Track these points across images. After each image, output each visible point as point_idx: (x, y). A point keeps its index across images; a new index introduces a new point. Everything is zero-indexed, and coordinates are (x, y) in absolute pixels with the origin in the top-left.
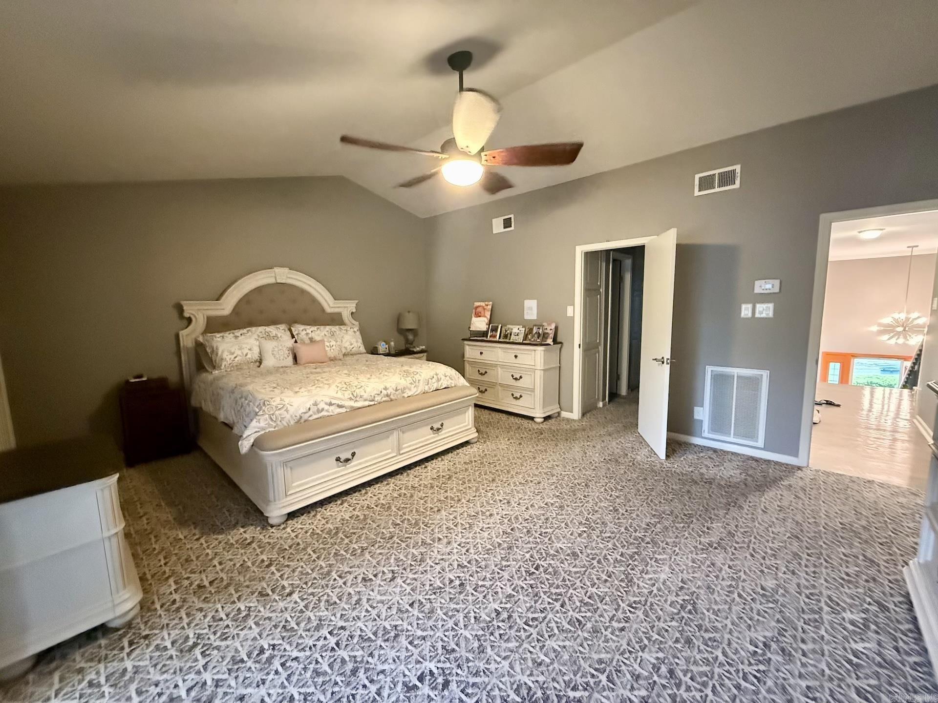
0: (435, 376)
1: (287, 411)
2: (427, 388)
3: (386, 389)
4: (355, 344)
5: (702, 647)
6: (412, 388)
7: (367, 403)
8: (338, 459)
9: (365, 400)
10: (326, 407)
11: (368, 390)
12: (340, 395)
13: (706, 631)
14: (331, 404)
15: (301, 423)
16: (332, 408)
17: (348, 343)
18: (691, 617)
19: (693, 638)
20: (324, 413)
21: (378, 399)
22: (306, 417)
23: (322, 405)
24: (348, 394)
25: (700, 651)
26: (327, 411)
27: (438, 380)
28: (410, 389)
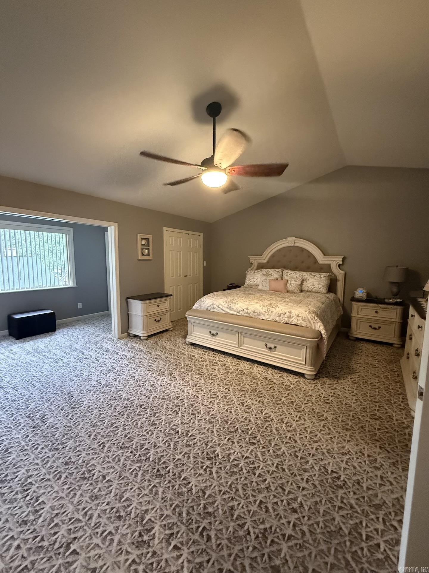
0: (288, 313)
1: (204, 304)
2: (277, 319)
3: (247, 309)
4: (317, 286)
5: (59, 470)
6: (266, 315)
7: (235, 313)
8: (210, 332)
9: (235, 311)
10: (217, 308)
11: (237, 306)
12: (223, 304)
13: (67, 477)
14: (218, 307)
15: (208, 311)
16: (219, 309)
17: (311, 284)
18: (81, 473)
19: (67, 467)
20: (215, 310)
21: (242, 313)
22: (209, 309)
23: (215, 306)
24: (227, 305)
25: (57, 467)
26: (217, 309)
27: (290, 317)
28: (264, 315)
